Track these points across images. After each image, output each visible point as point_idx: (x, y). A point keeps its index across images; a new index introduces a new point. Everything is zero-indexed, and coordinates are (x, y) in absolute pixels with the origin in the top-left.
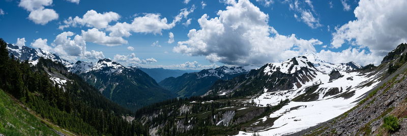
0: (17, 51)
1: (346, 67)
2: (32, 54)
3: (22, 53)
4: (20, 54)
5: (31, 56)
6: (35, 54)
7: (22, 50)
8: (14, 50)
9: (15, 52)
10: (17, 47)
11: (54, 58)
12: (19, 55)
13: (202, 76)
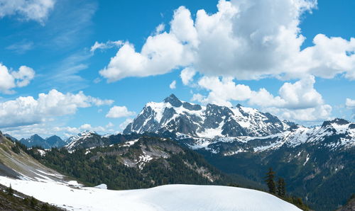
0: (198, 113)
2: (224, 117)
3: (206, 116)
4: (204, 118)
5: (222, 120)
6: (228, 116)
7: (206, 112)
8: (192, 112)
9: (194, 115)
10: (198, 107)
11: (266, 122)
12: (201, 120)
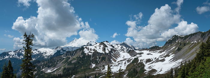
1: (120, 46)
13: (4, 58)
